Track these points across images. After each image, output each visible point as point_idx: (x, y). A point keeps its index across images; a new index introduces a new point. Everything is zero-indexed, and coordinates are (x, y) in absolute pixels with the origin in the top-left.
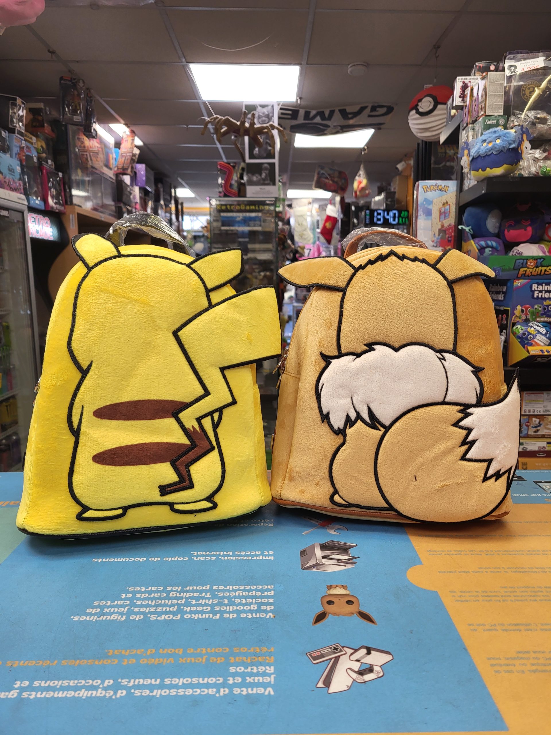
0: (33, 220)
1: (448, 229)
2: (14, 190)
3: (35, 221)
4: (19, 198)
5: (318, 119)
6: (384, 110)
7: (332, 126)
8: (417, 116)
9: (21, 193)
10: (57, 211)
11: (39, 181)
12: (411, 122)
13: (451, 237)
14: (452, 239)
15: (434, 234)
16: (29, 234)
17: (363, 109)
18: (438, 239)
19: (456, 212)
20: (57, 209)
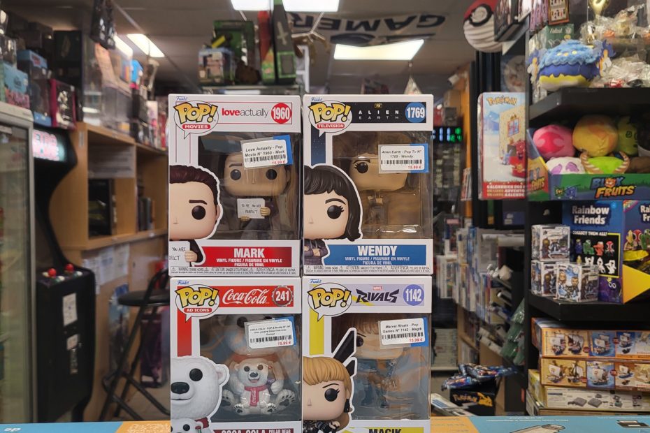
0: (38, 137)
1: (519, 145)
2: (20, 104)
3: (39, 140)
4: (24, 114)
5: (362, 30)
6: (434, 20)
7: (377, 37)
8: (471, 26)
9: (27, 108)
10: (66, 128)
11: (47, 95)
12: (467, 33)
13: (522, 153)
14: (524, 155)
15: (503, 151)
16: (32, 153)
17: (410, 19)
18: (507, 155)
19: (526, 126)
20: (65, 125)
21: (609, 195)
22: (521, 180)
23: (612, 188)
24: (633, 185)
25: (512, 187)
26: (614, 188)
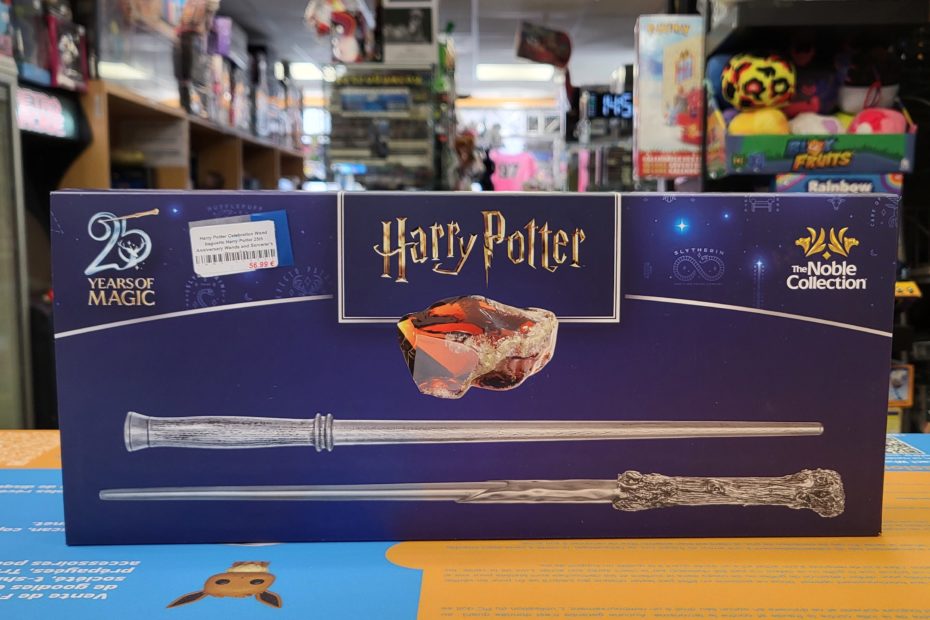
0: (28, 100)
1: (691, 97)
9: (8, 55)
10: (73, 90)
15: (668, 105)
16: (17, 123)
18: (673, 112)
20: (72, 86)
21: (813, 165)
22: (694, 148)
23: (818, 156)
24: (849, 150)
25: (679, 158)
26: (821, 156)
